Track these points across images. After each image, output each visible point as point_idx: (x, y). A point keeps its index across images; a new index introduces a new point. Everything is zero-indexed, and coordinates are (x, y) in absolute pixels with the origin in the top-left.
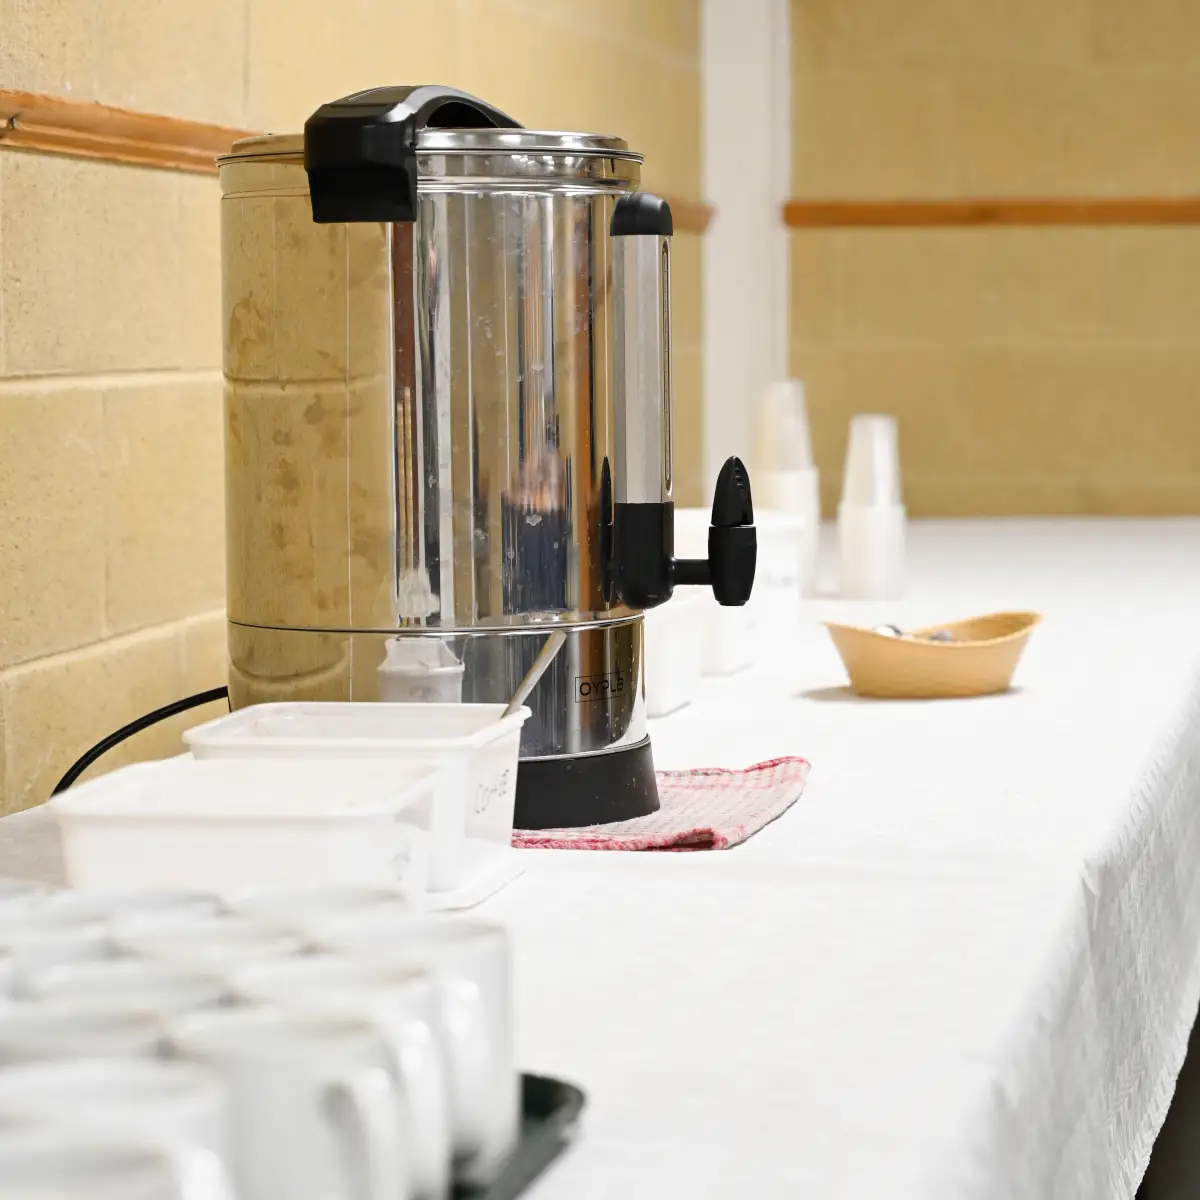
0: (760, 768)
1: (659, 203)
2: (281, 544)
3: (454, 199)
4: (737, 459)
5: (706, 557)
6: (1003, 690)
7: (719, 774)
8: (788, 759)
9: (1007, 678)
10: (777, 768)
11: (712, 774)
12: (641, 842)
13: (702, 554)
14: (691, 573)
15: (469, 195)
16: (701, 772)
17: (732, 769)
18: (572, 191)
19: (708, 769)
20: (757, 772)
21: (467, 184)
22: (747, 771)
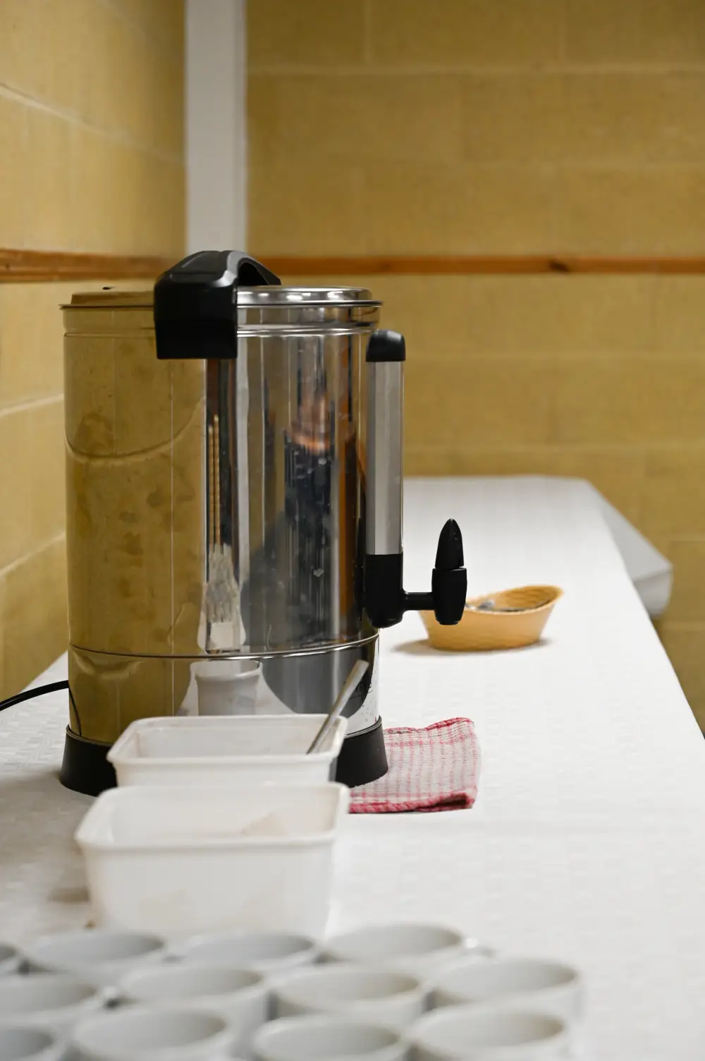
0: (438, 726)
1: (397, 336)
2: (126, 594)
3: (252, 342)
4: (454, 521)
5: (429, 590)
6: (536, 642)
7: (410, 733)
8: (458, 720)
9: (539, 632)
10: (452, 727)
11: (404, 732)
12: (411, 804)
13: (427, 587)
14: (417, 602)
15: (264, 338)
16: (396, 731)
17: (417, 728)
18: (341, 332)
19: (400, 729)
20: (435, 730)
21: (262, 330)
22: (428, 729)
